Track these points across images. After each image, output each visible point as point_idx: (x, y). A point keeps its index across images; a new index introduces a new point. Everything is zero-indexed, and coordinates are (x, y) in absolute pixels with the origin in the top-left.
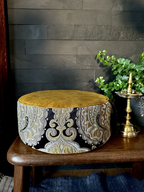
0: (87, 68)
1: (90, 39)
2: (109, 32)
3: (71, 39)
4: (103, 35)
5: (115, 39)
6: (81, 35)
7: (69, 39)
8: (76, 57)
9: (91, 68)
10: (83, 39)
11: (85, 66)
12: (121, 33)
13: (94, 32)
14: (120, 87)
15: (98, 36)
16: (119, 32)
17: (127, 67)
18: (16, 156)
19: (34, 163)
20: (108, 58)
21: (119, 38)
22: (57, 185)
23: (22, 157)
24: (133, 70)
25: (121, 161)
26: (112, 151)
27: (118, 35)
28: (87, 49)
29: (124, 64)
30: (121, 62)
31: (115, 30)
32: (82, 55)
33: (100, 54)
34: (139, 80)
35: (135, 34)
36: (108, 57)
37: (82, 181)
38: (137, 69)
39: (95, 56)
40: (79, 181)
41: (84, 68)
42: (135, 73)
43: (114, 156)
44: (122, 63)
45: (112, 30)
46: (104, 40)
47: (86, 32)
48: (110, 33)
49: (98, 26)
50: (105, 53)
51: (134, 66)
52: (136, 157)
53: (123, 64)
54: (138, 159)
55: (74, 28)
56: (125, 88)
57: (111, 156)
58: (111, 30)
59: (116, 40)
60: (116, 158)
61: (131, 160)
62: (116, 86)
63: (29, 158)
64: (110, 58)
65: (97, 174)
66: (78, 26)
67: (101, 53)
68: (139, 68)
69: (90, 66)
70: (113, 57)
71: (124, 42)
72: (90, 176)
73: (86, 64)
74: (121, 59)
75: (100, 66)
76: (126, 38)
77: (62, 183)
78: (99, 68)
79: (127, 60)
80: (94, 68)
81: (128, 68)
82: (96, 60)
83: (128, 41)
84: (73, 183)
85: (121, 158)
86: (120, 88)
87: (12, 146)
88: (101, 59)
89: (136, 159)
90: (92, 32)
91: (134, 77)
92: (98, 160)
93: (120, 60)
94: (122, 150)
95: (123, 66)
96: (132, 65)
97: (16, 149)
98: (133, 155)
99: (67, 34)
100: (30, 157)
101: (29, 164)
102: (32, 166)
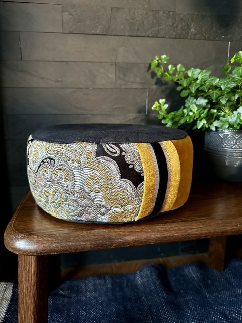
0: (135, 86)
1: (138, 34)
2: (170, 24)
3: (105, 33)
4: (161, 27)
5: (182, 36)
6: (122, 27)
7: (101, 33)
8: (114, 66)
9: (140, 87)
10: (127, 34)
11: (131, 82)
12: (192, 25)
13: (145, 22)
14: (194, 117)
15: (152, 30)
16: (189, 23)
17: (205, 83)
18: (22, 238)
19: (58, 248)
20: (172, 68)
21: (188, 35)
22: (86, 290)
23: (35, 240)
24: (216, 87)
25: (206, 236)
26: (191, 221)
27: (187, 29)
28: (135, 53)
29: (199, 78)
30: (194, 74)
31: (182, 19)
32: (126, 62)
33: (156, 62)
34: (226, 103)
35: (214, 29)
36: (170, 67)
37: (128, 280)
38: (222, 87)
39: (148, 65)
40: (123, 279)
41: (129, 87)
42: (219, 93)
43: (196, 228)
44: (195, 76)
45: (177, 19)
46: (163, 38)
47: (131, 21)
48: (173, 25)
49: (153, 11)
50: (165, 60)
51: (217, 81)
52: (230, 228)
53: (197, 79)
54: (233, 230)
55: (110, 12)
56: (203, 118)
57: (191, 229)
58: (175, 19)
59: (182, 39)
60: (200, 232)
61: (223, 233)
62: (188, 115)
63: (48, 241)
64: (174, 68)
65: (153, 266)
66: (118, 9)
67: (158, 60)
68: (226, 84)
69: (140, 83)
70: (179, 66)
71: (197, 41)
72: (141, 271)
73: (131, 79)
74: (194, 70)
75: (156, 84)
76: (199, 35)
77: (94, 285)
78: (154, 87)
79: (204, 71)
80: (145, 87)
81: (207, 84)
82: (150, 71)
83: (202, 40)
84: (113, 284)
85: (207, 232)
86: (195, 119)
87: (12, 222)
88: (158, 70)
89: (231, 231)
90: (143, 23)
91: (219, 99)
92: (169, 236)
93: (193, 72)
94: (208, 219)
95: (198, 81)
96: (212, 80)
97: (21, 226)
98: (226, 226)
99: (97, 24)
100: (50, 239)
101: (49, 252)
102: (53, 254)
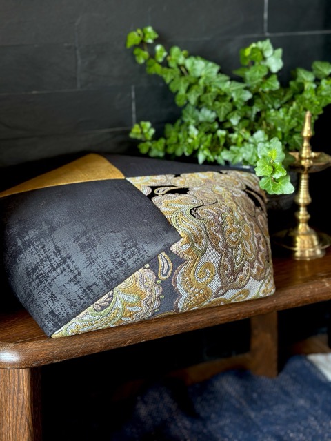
19: (62, 353)
25: (237, 318)
44: (198, 74)
52: (264, 305)
53: (199, 78)
54: (269, 307)
60: (228, 313)
61: (256, 311)
63: (49, 346)
85: (237, 312)
89: (266, 308)
92: (193, 323)
101: (51, 359)
102: (56, 361)
